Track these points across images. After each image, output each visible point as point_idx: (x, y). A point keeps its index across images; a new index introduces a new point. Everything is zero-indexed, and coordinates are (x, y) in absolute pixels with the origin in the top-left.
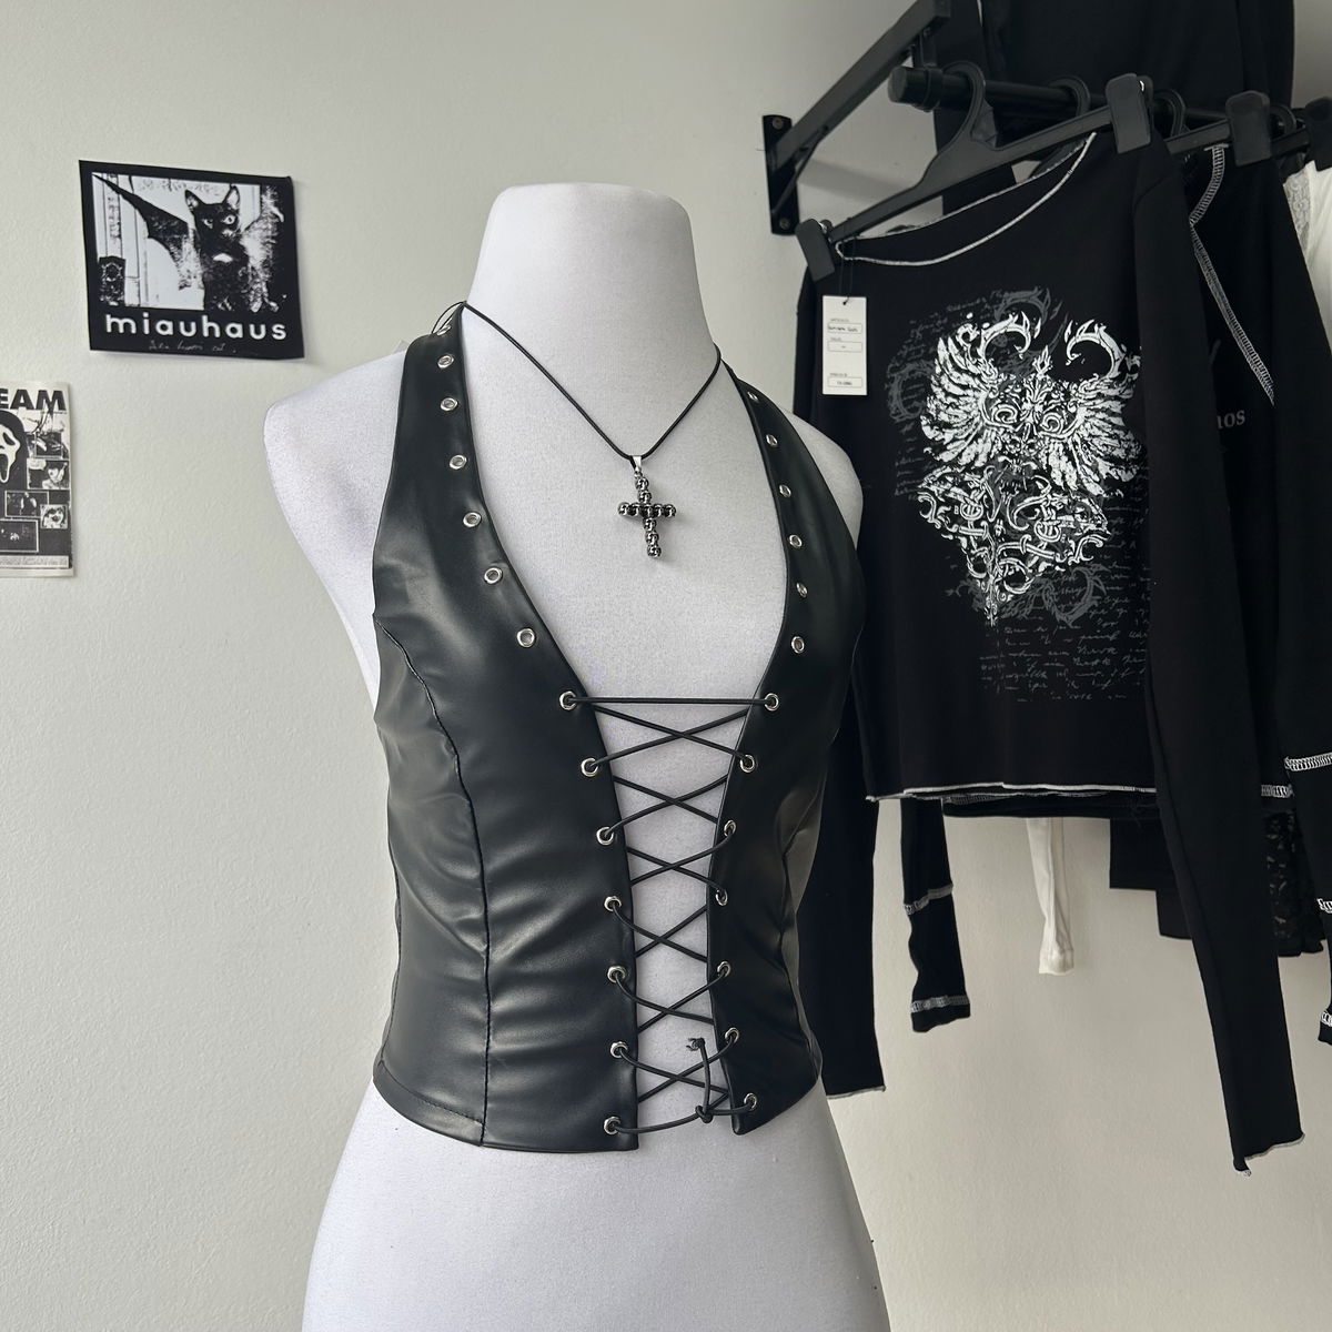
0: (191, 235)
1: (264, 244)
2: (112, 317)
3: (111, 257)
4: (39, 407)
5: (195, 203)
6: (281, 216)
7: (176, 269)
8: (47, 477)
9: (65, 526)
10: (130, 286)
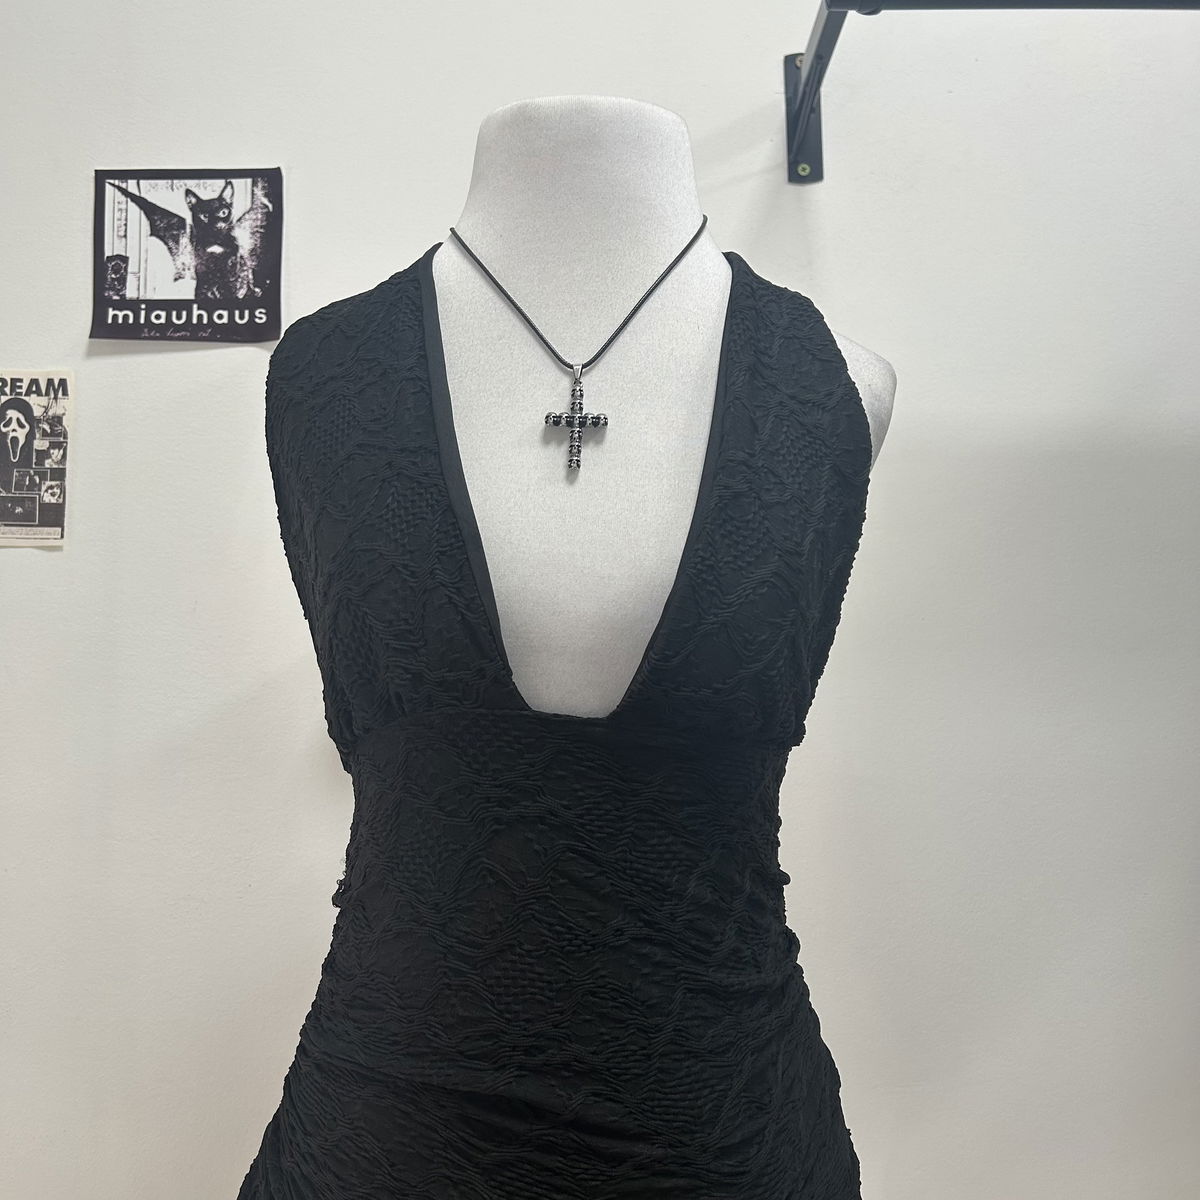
0: (188, 230)
1: (253, 233)
2: (114, 309)
3: (117, 255)
4: (47, 394)
5: (194, 200)
6: (270, 206)
7: (172, 262)
8: (50, 457)
9: (61, 501)
10: (131, 281)
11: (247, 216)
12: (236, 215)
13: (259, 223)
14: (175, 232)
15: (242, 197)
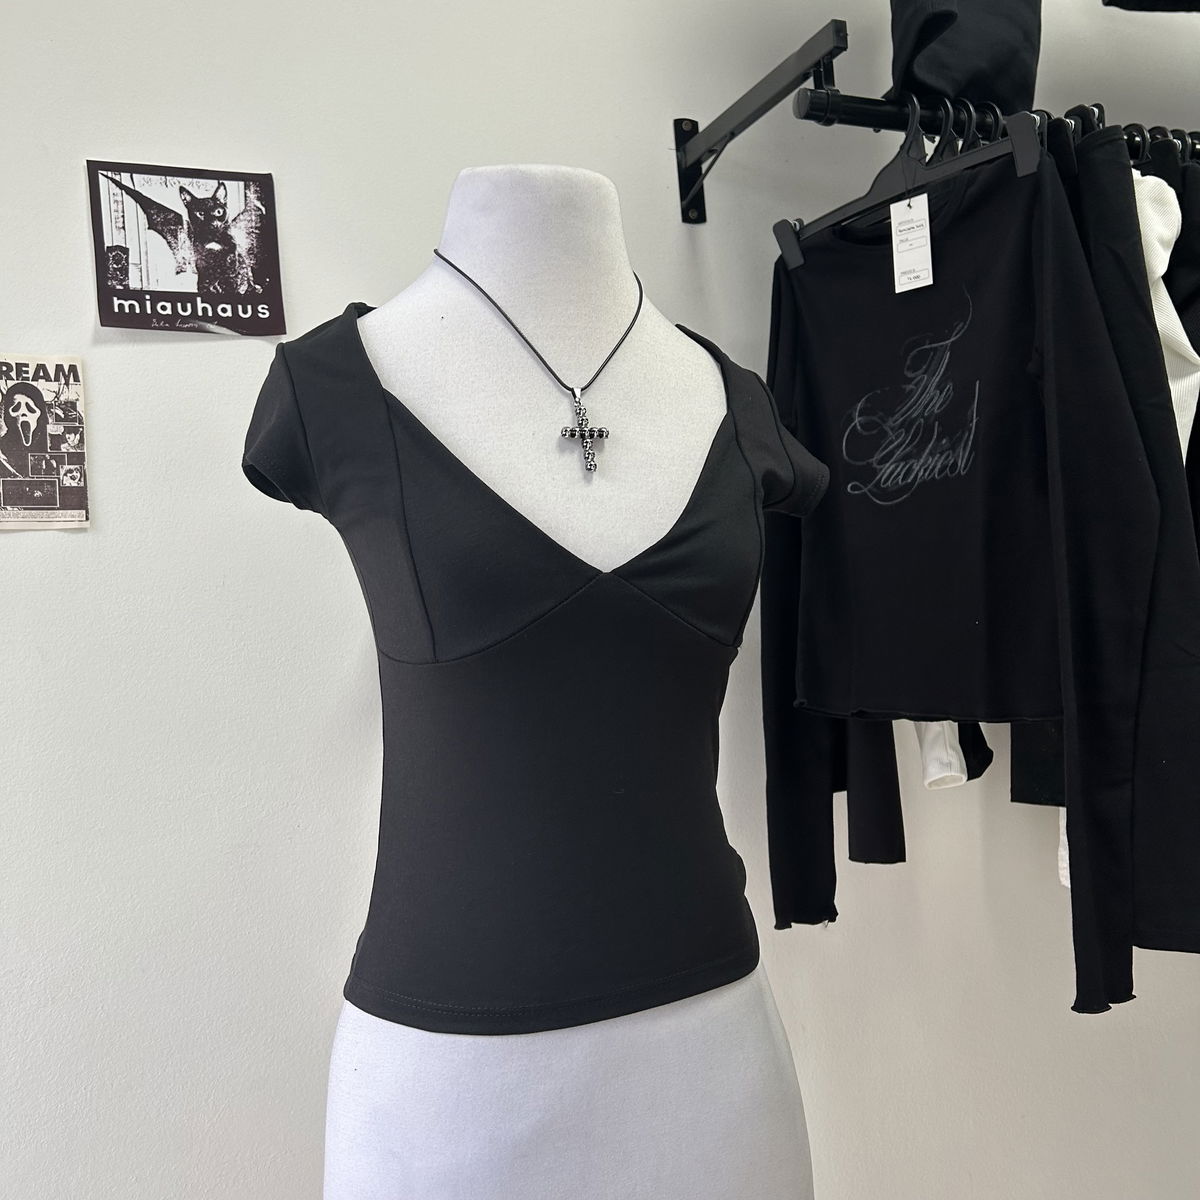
0: (185, 226)
1: (249, 234)
2: (119, 299)
3: (117, 246)
4: (57, 379)
5: (188, 198)
6: (263, 209)
7: (173, 257)
8: (65, 441)
9: (82, 484)
10: (133, 272)
11: (241, 217)
12: (230, 216)
13: (254, 224)
14: (172, 227)
15: (236, 199)
